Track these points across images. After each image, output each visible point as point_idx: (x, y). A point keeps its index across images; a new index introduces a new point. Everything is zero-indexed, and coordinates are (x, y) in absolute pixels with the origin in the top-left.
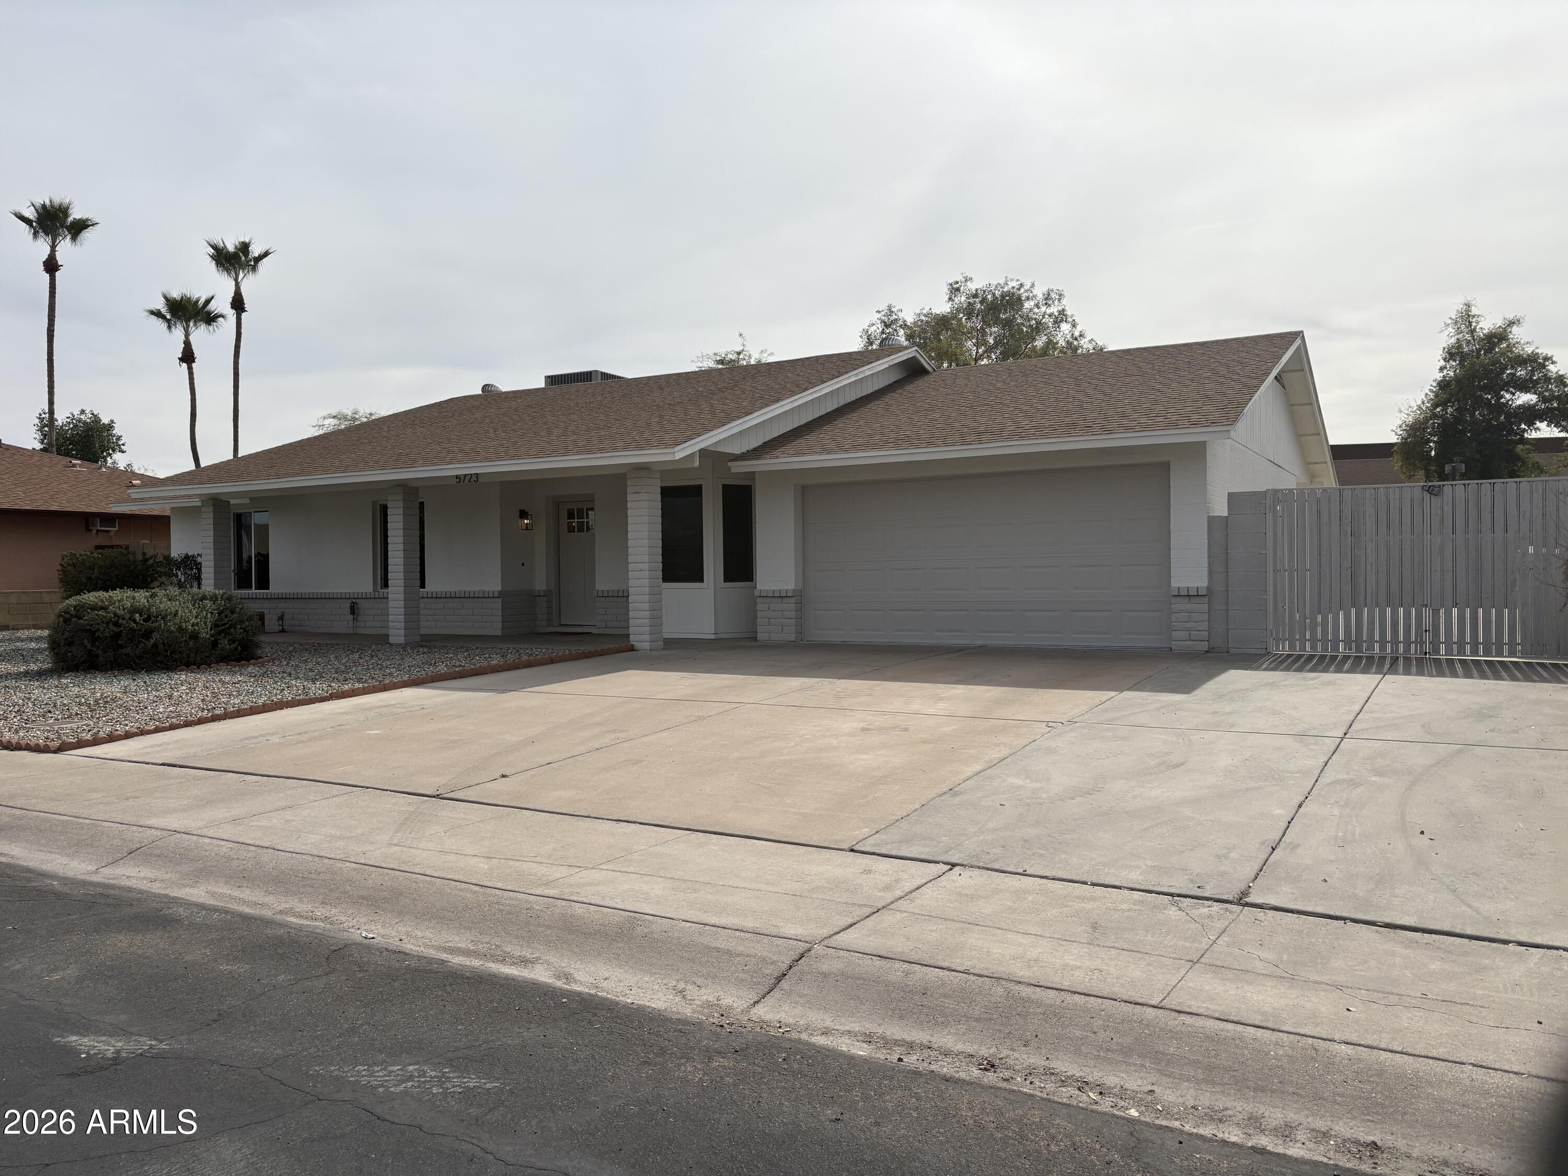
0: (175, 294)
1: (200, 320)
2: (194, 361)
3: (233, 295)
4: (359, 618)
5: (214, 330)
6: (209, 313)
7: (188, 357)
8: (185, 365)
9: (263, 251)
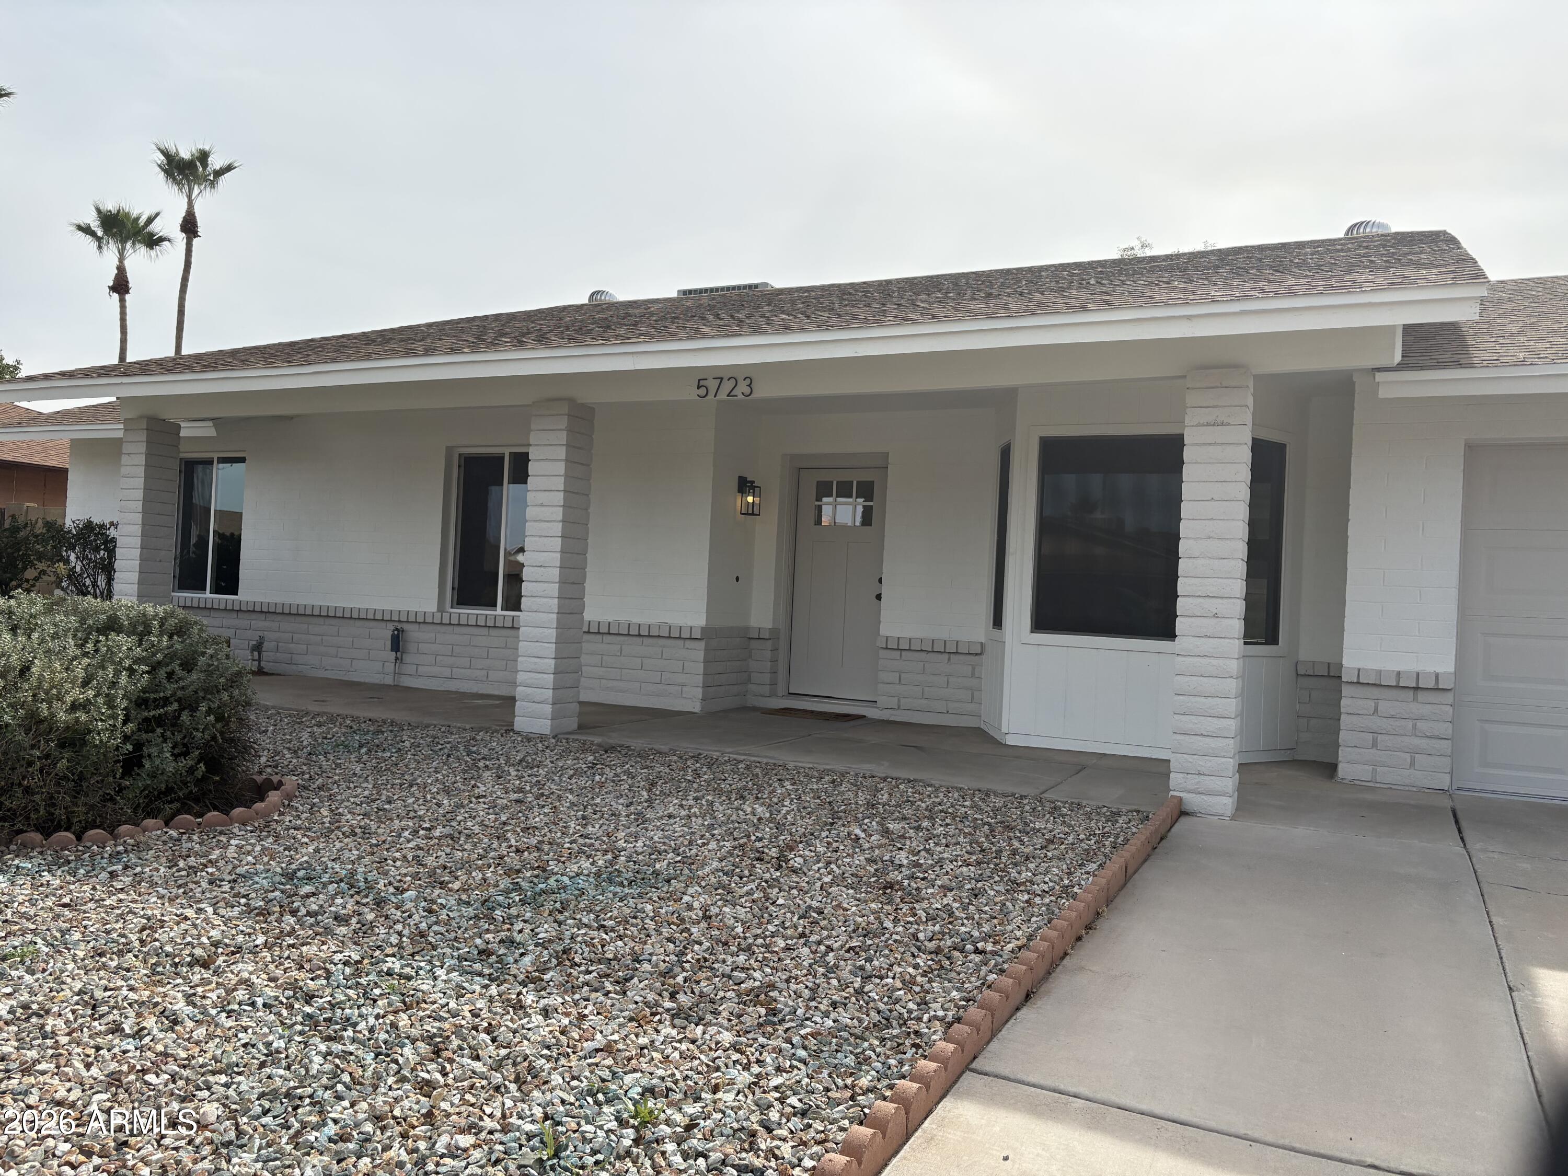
0: (110, 206)
1: (140, 242)
2: (127, 291)
3: (184, 215)
4: (407, 658)
5: (157, 256)
6: (151, 235)
7: (121, 286)
8: (116, 296)
9: (227, 163)
